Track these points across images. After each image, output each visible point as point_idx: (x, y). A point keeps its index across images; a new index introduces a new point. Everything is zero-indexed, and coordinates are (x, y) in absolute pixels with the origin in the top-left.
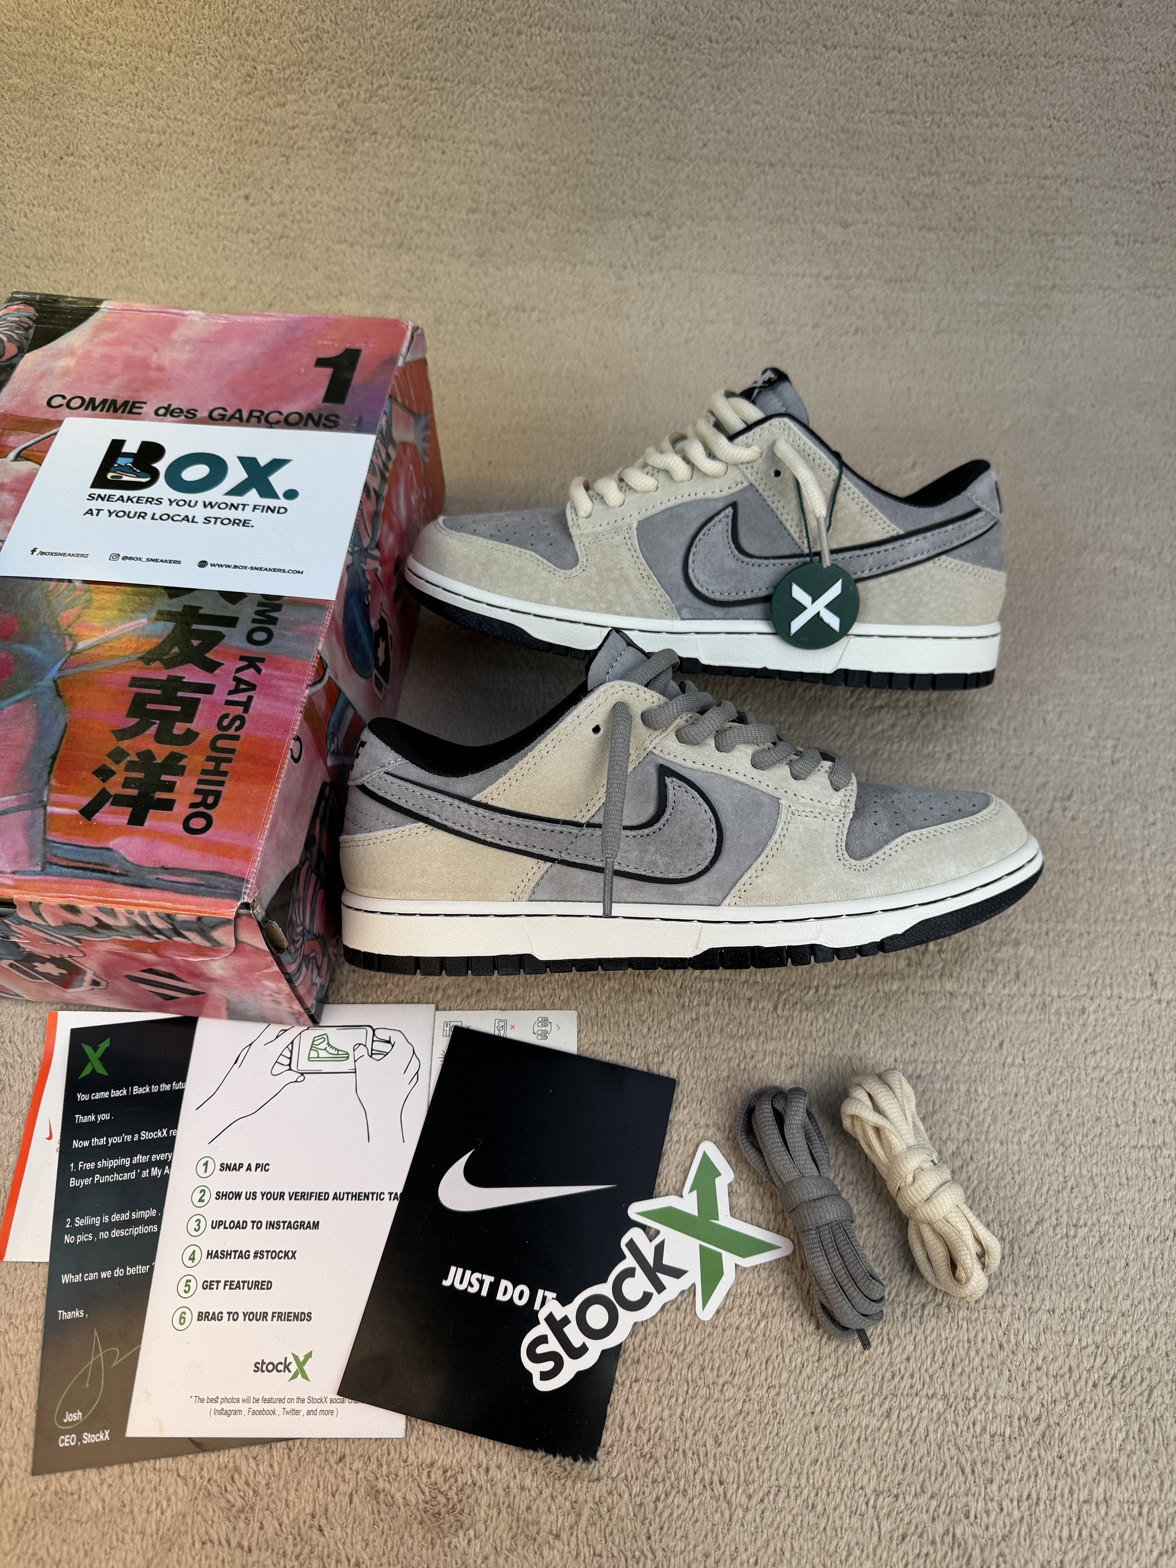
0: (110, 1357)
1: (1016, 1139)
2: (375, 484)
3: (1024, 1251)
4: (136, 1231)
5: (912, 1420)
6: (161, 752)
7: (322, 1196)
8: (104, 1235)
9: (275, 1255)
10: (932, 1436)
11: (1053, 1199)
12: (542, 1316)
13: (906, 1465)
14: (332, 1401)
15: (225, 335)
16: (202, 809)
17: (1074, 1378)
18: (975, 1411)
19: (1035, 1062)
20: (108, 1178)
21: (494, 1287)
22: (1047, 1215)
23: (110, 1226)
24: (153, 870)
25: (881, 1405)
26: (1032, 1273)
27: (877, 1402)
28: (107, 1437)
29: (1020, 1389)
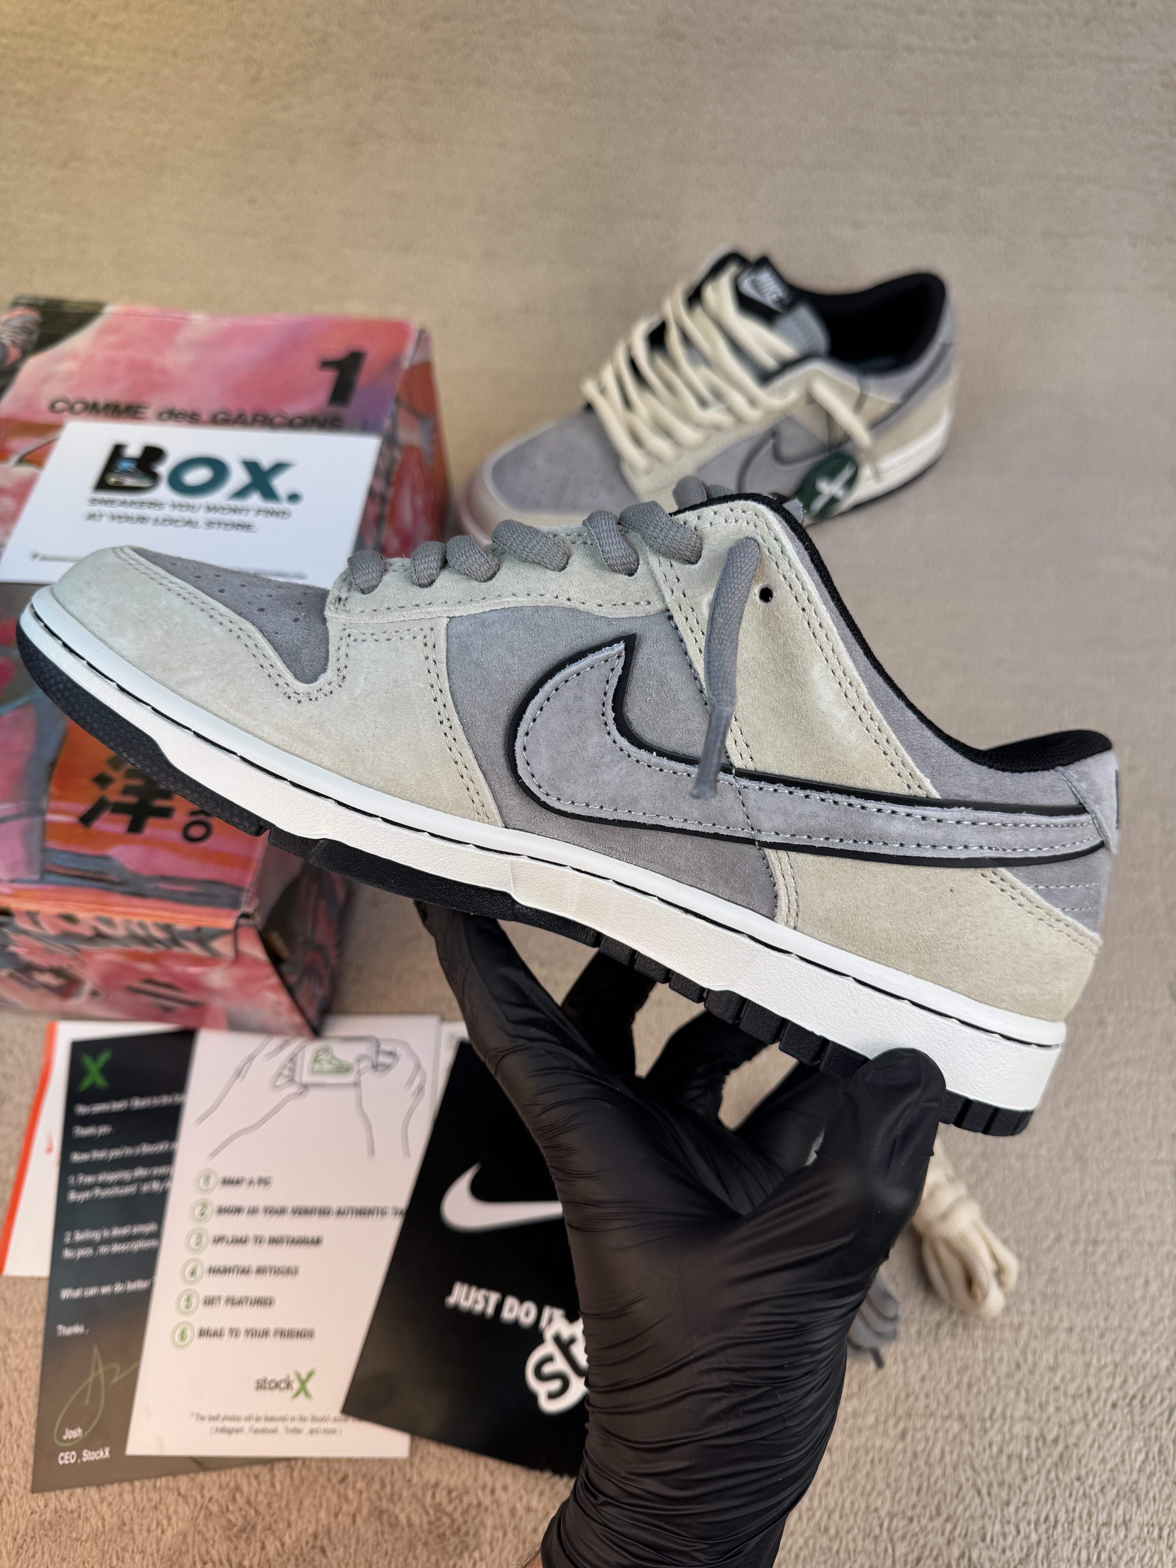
0: (109, 1374)
2: (380, 487)
3: (1041, 1269)
4: (137, 1246)
5: (928, 1439)
7: (324, 1212)
8: (104, 1250)
9: (277, 1271)
10: (948, 1458)
11: (1071, 1215)
12: (549, 1335)
13: (920, 1488)
14: (335, 1420)
15: (228, 337)
16: (201, 817)
17: (1092, 1398)
18: (992, 1433)
20: (108, 1192)
21: (499, 1307)
22: (1064, 1231)
23: (109, 1241)
24: (151, 879)
25: (896, 1425)
26: (1050, 1290)
27: (891, 1422)
28: (107, 1455)
29: (1038, 1410)
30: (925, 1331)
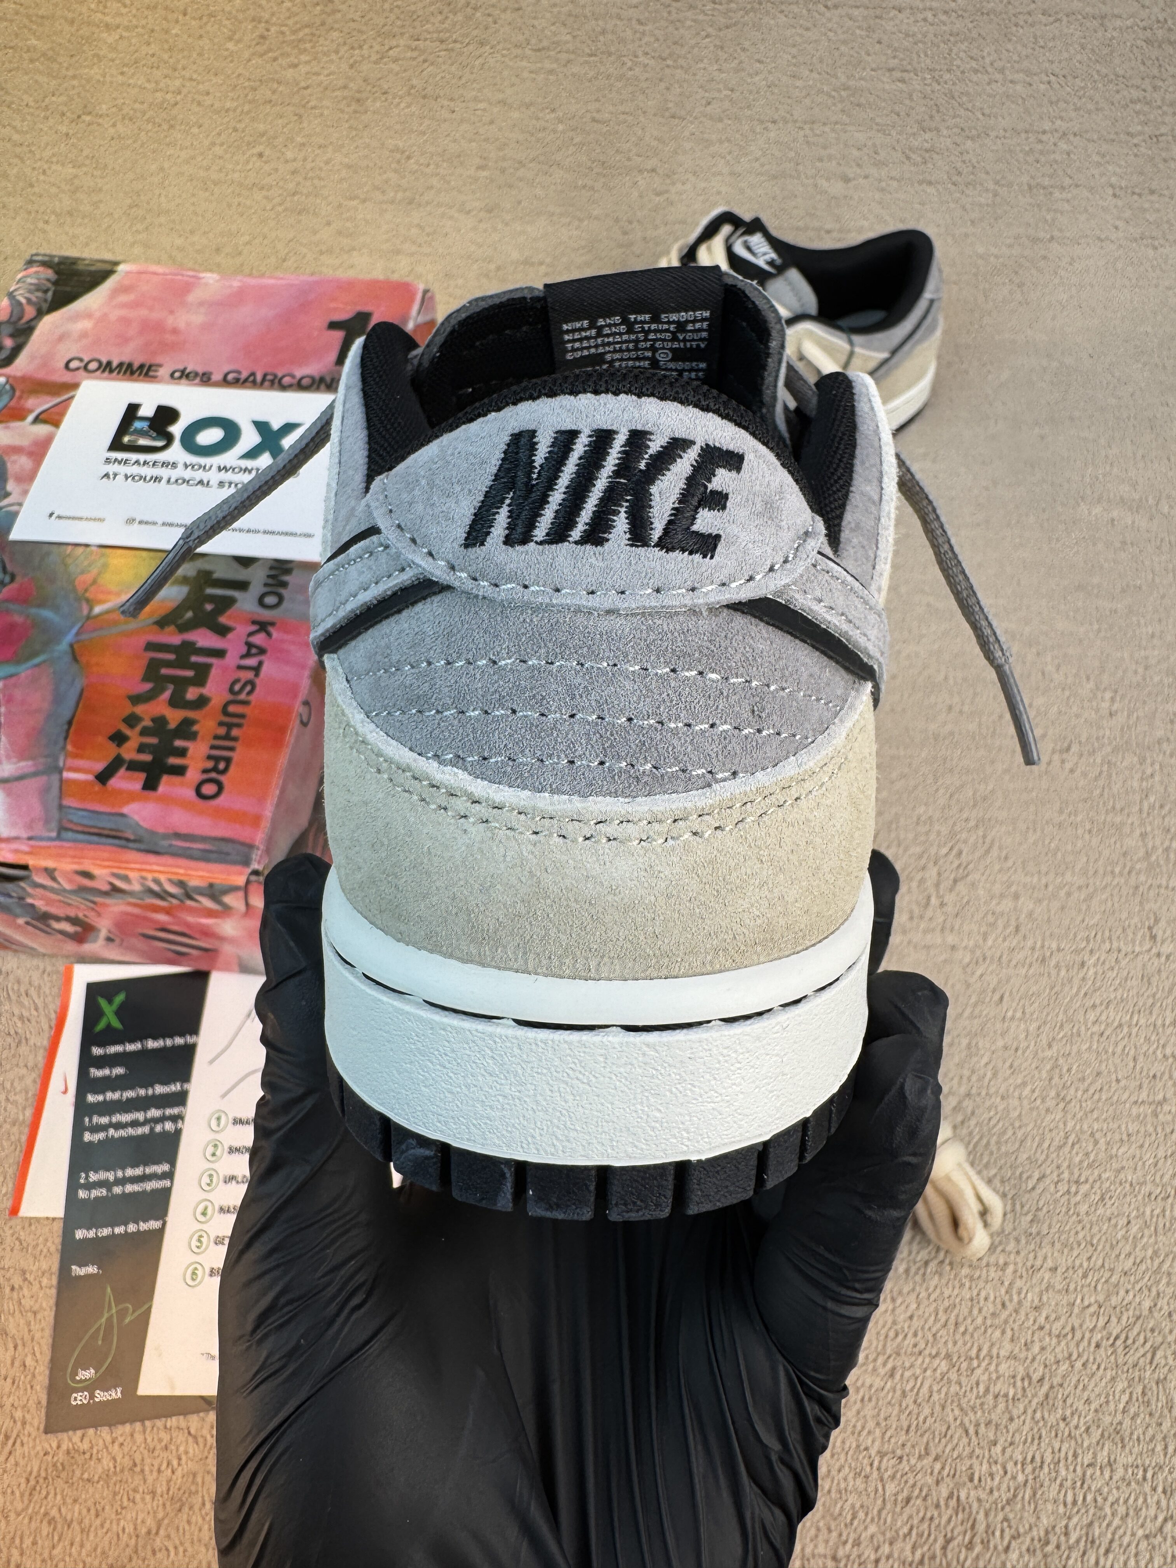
0: (122, 1314)
1: (1016, 1094)
3: (1026, 1209)
4: (150, 1186)
5: (916, 1378)
6: (174, 717)
8: (117, 1190)
10: (935, 1397)
11: (1054, 1155)
13: (909, 1427)
15: (238, 298)
16: (213, 775)
17: (1076, 1338)
18: (978, 1372)
19: (1035, 1016)
20: (122, 1133)
22: (1048, 1172)
23: (122, 1182)
24: (166, 837)
25: (884, 1364)
26: (1034, 1230)
27: (881, 1360)
28: (119, 1395)
29: (1024, 1348)
30: (913, 1270)
